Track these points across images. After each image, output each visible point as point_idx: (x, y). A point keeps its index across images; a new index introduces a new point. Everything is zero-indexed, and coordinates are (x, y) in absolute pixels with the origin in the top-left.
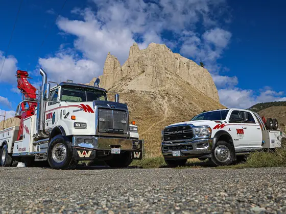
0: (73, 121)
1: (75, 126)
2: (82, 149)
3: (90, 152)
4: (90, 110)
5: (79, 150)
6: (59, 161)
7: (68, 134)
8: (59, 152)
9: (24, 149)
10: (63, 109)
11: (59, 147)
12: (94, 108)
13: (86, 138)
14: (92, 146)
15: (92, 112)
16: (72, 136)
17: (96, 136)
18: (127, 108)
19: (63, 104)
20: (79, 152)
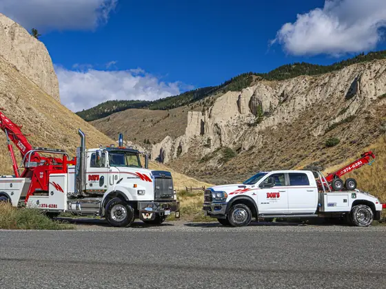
0: (136, 189)
1: (138, 193)
2: (145, 212)
3: (151, 214)
4: (147, 179)
5: (143, 212)
6: (118, 220)
7: (131, 198)
8: (119, 213)
9: (55, 206)
10: (115, 174)
11: (117, 208)
12: (152, 178)
13: (147, 203)
14: (151, 210)
15: (150, 181)
16: (137, 201)
17: (154, 201)
18: (171, 175)
19: (113, 169)
20: (143, 214)
